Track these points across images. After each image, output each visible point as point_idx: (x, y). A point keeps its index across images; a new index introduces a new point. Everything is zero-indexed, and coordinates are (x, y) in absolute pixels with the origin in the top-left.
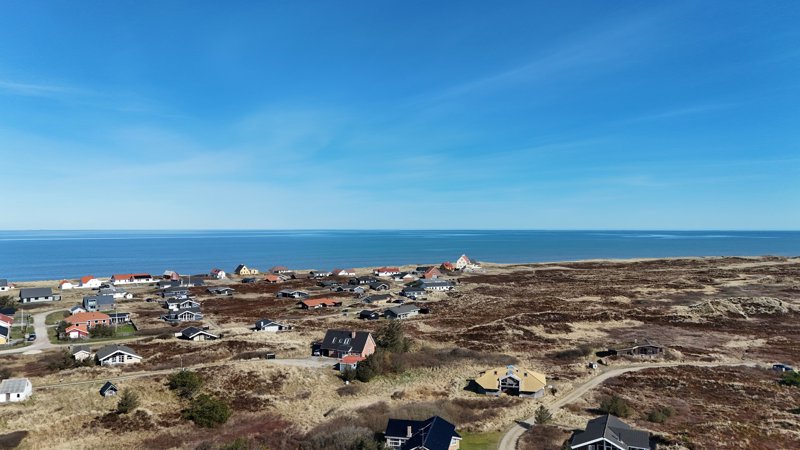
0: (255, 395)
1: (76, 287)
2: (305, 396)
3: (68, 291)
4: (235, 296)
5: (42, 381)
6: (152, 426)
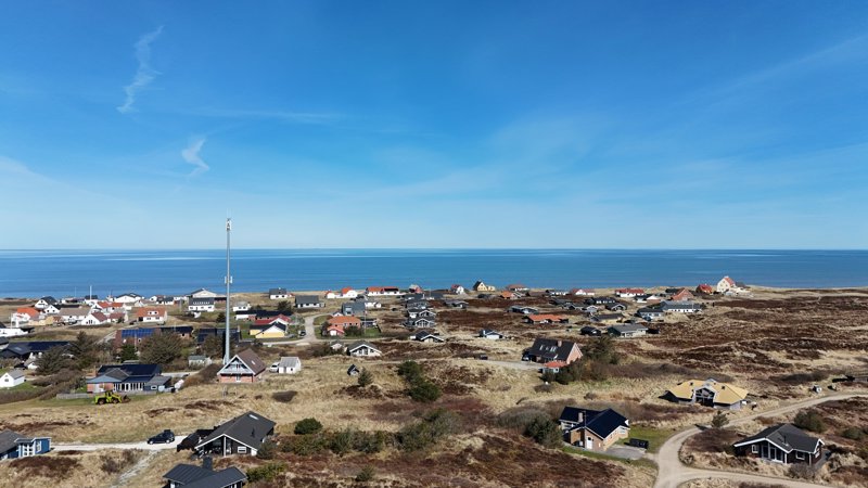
0: (463, 384)
1: (338, 297)
2: (506, 389)
3: (331, 300)
5: (309, 362)
6: (381, 396)
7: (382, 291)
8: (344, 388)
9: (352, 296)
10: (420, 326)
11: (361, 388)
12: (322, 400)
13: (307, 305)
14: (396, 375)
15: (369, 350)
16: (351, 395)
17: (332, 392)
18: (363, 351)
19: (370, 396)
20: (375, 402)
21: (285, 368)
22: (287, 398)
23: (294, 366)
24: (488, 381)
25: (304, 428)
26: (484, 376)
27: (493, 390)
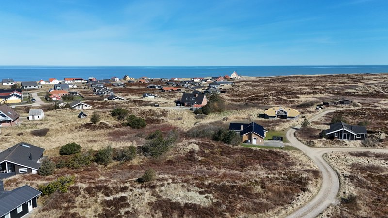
1: (47, 83)
4: (127, 87)
6: (110, 127)
7: (73, 80)
8: (81, 125)
9: (55, 83)
10: (105, 95)
11: (93, 124)
12: (68, 133)
13: (30, 87)
14: (111, 117)
15: (84, 106)
16: (88, 128)
17: (74, 128)
18: (80, 106)
19: (103, 128)
20: (108, 131)
21: (33, 116)
22: (42, 133)
23: (40, 115)
24: (168, 115)
25: (68, 150)
26: (164, 113)
27: (174, 120)
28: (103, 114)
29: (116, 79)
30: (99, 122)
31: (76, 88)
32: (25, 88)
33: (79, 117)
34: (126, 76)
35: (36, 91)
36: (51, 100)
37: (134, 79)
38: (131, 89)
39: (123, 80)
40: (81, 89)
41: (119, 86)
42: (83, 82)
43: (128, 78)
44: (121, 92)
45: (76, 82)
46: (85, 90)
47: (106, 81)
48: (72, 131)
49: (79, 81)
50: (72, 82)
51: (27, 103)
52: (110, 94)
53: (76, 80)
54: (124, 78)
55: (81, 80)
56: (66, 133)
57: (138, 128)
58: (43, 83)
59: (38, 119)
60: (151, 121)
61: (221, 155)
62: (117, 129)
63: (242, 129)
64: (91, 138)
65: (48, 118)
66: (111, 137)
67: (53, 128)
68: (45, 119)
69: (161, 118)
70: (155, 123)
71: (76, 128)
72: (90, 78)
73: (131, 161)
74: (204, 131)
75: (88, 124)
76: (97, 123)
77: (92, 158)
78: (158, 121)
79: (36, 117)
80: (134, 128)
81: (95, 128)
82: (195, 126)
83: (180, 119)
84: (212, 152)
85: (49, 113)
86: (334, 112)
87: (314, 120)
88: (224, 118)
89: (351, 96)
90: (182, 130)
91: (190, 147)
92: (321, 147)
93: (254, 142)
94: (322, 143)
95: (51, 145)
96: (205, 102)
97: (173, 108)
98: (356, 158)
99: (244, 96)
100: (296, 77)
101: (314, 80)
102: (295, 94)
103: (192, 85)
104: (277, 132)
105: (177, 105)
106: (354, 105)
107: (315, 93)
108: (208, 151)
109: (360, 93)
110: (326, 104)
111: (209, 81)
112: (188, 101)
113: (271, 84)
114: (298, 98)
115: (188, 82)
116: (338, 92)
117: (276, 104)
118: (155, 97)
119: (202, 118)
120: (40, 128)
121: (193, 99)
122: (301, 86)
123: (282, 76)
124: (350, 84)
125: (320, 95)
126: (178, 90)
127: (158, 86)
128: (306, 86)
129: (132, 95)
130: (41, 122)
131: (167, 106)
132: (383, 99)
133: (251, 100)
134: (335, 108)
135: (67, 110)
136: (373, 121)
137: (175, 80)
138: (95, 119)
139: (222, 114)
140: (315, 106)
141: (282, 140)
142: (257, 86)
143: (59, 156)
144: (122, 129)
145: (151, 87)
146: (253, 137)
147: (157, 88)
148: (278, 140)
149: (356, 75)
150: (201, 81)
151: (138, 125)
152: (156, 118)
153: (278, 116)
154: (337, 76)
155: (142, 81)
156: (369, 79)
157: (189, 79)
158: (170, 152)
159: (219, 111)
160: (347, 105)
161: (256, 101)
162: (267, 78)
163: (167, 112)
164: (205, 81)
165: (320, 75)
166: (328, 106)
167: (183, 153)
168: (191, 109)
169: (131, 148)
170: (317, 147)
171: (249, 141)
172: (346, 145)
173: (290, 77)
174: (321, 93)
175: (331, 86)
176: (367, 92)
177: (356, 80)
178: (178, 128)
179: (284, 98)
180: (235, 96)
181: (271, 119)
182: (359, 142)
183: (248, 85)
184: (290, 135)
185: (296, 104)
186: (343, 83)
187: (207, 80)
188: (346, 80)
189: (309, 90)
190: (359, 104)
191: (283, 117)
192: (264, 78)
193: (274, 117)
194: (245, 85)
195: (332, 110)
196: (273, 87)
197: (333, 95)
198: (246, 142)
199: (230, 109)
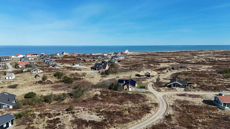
1: (16, 57)
4: (64, 59)
6: (53, 83)
7: (32, 55)
8: (37, 82)
9: (21, 57)
10: (51, 64)
11: (43, 81)
12: (29, 86)
13: (5, 59)
14: (54, 77)
15: (38, 71)
16: (40, 84)
17: (32, 84)
18: (36, 71)
19: (49, 83)
20: (51, 85)
21: (9, 77)
22: (14, 87)
23: (13, 76)
24: (86, 76)
25: (29, 96)
26: (84, 75)
27: (89, 78)
28: (49, 75)
29: (57, 54)
30: (47, 80)
31: (34, 60)
32: (2, 60)
33: (35, 77)
34: (63, 52)
35: (9, 62)
36: (18, 68)
37: (68, 54)
38: (66, 60)
39: (61, 55)
40: (37, 61)
41: (59, 58)
42: (38, 56)
43: (65, 54)
44: (60, 62)
45: (33, 56)
46: (39, 61)
47: (51, 55)
48: (31, 85)
49: (35, 56)
50: (31, 56)
51: (4, 69)
52: (54, 64)
53: (33, 55)
54: (63, 53)
55: (37, 55)
56: (28, 87)
57: (69, 83)
58: (13, 57)
59: (11, 79)
60: (76, 79)
61: (112, 96)
62: (57, 84)
63: (124, 83)
64: (42, 89)
65: (17, 78)
66: (53, 88)
67: (20, 84)
68: (16, 79)
69: (82, 77)
70: (78, 80)
71: (33, 84)
72: (42, 54)
73: (64, 101)
74: (104, 84)
75: (40, 81)
76: (46, 81)
77: (42, 100)
78: (80, 79)
79: (10, 78)
80: (66, 83)
81: (44, 83)
82: (100, 81)
83: (92, 78)
84: (107, 95)
85: (17, 75)
86: (176, 73)
87: (164, 78)
88: (117, 77)
89: (188, 64)
90: (93, 84)
91: (95, 93)
92: (164, 92)
93: (130, 89)
94: (164, 90)
95: (19, 93)
96: (107, 68)
97: (89, 71)
98: (179, 97)
99: (130, 64)
100: (162, 53)
101: (171, 54)
102: (158, 63)
103: (102, 57)
104: (143, 84)
105: (92, 70)
106: (188, 69)
107: (169, 62)
108: (105, 95)
109: (193, 62)
110: (173, 69)
111: (112, 55)
112: (98, 67)
113: (147, 57)
114: (159, 65)
115: (100, 55)
116: (182, 61)
117: (147, 69)
118: (80, 65)
119: (105, 77)
120: (13, 84)
121: (101, 66)
122: (163, 58)
123: (154, 52)
124: (190, 57)
125: (172, 63)
126: (94, 61)
127: (82, 58)
128: (166, 58)
129: (67, 64)
130: (14, 80)
131: (86, 70)
132: (205, 66)
133: (134, 66)
134: (177, 71)
135: (28, 73)
136: (194, 78)
137: (93, 54)
138: (44, 78)
139: (116, 74)
140: (167, 70)
141: (145, 88)
142: (139, 58)
143: (24, 99)
144: (59, 84)
145: (78, 59)
146: (129, 87)
147: (82, 59)
148: (143, 88)
149: (195, 51)
150: (108, 55)
151: (68, 81)
152: (79, 77)
153: (146, 75)
154: (185, 52)
155: (73, 55)
156: (201, 54)
157: (101, 54)
158: (85, 96)
159: (115, 73)
160: (184, 69)
161: (136, 67)
162: (146, 53)
163: (86, 74)
164: (110, 55)
165: (175, 51)
166: (174, 70)
167: (92, 96)
168: (99, 72)
169: (63, 94)
170: (161, 92)
171: (128, 89)
172: (176, 90)
173: (158, 53)
174: (172, 62)
175: (180, 58)
176: (197, 61)
177: (194, 54)
178: (91, 83)
179: (152, 65)
180: (125, 64)
181: (142, 77)
182: (183, 89)
183: (134, 57)
184: (150, 85)
185: (158, 68)
186: (186, 56)
187: (111, 54)
188: (188, 55)
189: (167, 60)
190: (190, 68)
191: (148, 76)
192: (143, 53)
193: (144, 76)
194: (132, 57)
195: (175, 71)
196: (147, 58)
197: (179, 63)
198: (126, 89)
199: (121, 72)
